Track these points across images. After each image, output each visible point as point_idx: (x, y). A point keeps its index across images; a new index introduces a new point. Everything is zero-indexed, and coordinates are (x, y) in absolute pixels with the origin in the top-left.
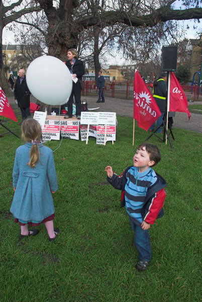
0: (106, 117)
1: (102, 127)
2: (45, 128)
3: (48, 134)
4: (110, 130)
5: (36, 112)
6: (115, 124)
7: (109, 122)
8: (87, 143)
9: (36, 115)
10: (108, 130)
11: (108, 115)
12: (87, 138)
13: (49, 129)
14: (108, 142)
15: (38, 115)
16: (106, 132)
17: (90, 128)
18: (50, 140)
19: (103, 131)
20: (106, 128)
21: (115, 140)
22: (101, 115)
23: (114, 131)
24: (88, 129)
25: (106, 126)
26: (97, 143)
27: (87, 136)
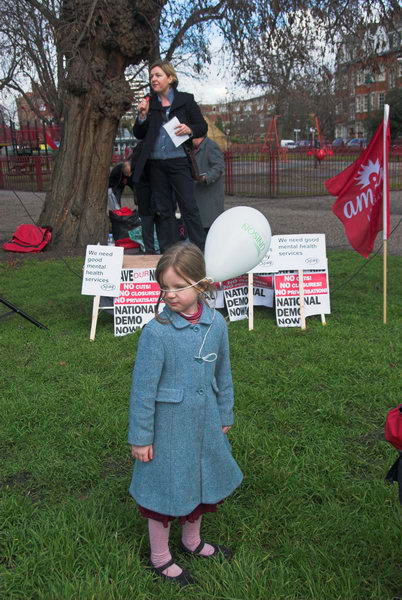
0: (298, 250)
1: (289, 278)
2: (124, 293)
3: (134, 310)
4: (311, 284)
5: (90, 248)
6: (325, 267)
7: (309, 261)
8: (251, 326)
9: (92, 256)
10: (306, 285)
11: (303, 243)
12: (251, 311)
13: (134, 294)
14: (308, 319)
15: (98, 257)
16: (302, 292)
17: (255, 284)
18: (141, 326)
19: (291, 289)
20: (301, 279)
21: (329, 312)
22: (283, 244)
23: (324, 286)
24: (251, 287)
25: (301, 274)
26: (281, 325)
27: (250, 306)
